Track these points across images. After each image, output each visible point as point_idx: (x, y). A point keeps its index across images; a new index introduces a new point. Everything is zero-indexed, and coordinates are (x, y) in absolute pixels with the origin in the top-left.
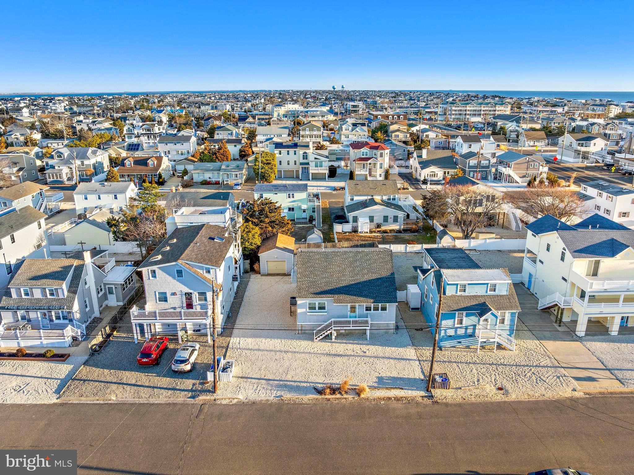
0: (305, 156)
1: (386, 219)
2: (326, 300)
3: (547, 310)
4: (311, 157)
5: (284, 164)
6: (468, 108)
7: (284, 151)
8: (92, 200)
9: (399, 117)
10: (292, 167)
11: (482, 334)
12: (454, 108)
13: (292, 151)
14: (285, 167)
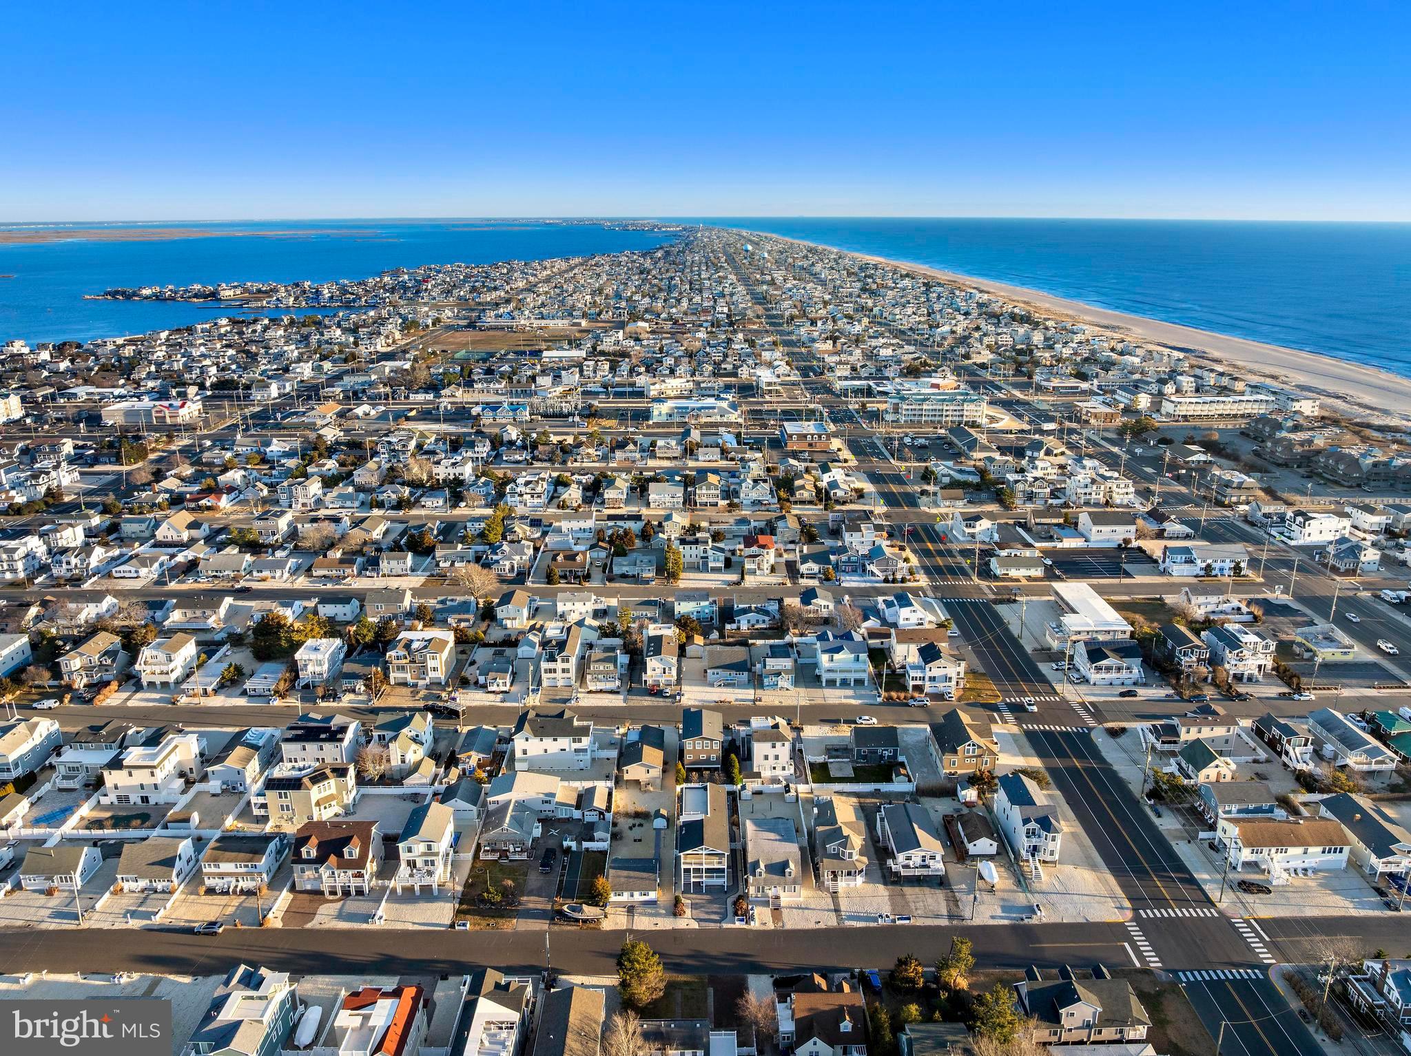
0: (705, 551)
1: (758, 621)
2: (719, 670)
4: (710, 552)
5: (688, 556)
6: (925, 407)
7: (687, 547)
8: (569, 606)
9: (820, 436)
10: (694, 559)
11: (780, 684)
12: (905, 407)
13: (694, 547)
14: (688, 559)
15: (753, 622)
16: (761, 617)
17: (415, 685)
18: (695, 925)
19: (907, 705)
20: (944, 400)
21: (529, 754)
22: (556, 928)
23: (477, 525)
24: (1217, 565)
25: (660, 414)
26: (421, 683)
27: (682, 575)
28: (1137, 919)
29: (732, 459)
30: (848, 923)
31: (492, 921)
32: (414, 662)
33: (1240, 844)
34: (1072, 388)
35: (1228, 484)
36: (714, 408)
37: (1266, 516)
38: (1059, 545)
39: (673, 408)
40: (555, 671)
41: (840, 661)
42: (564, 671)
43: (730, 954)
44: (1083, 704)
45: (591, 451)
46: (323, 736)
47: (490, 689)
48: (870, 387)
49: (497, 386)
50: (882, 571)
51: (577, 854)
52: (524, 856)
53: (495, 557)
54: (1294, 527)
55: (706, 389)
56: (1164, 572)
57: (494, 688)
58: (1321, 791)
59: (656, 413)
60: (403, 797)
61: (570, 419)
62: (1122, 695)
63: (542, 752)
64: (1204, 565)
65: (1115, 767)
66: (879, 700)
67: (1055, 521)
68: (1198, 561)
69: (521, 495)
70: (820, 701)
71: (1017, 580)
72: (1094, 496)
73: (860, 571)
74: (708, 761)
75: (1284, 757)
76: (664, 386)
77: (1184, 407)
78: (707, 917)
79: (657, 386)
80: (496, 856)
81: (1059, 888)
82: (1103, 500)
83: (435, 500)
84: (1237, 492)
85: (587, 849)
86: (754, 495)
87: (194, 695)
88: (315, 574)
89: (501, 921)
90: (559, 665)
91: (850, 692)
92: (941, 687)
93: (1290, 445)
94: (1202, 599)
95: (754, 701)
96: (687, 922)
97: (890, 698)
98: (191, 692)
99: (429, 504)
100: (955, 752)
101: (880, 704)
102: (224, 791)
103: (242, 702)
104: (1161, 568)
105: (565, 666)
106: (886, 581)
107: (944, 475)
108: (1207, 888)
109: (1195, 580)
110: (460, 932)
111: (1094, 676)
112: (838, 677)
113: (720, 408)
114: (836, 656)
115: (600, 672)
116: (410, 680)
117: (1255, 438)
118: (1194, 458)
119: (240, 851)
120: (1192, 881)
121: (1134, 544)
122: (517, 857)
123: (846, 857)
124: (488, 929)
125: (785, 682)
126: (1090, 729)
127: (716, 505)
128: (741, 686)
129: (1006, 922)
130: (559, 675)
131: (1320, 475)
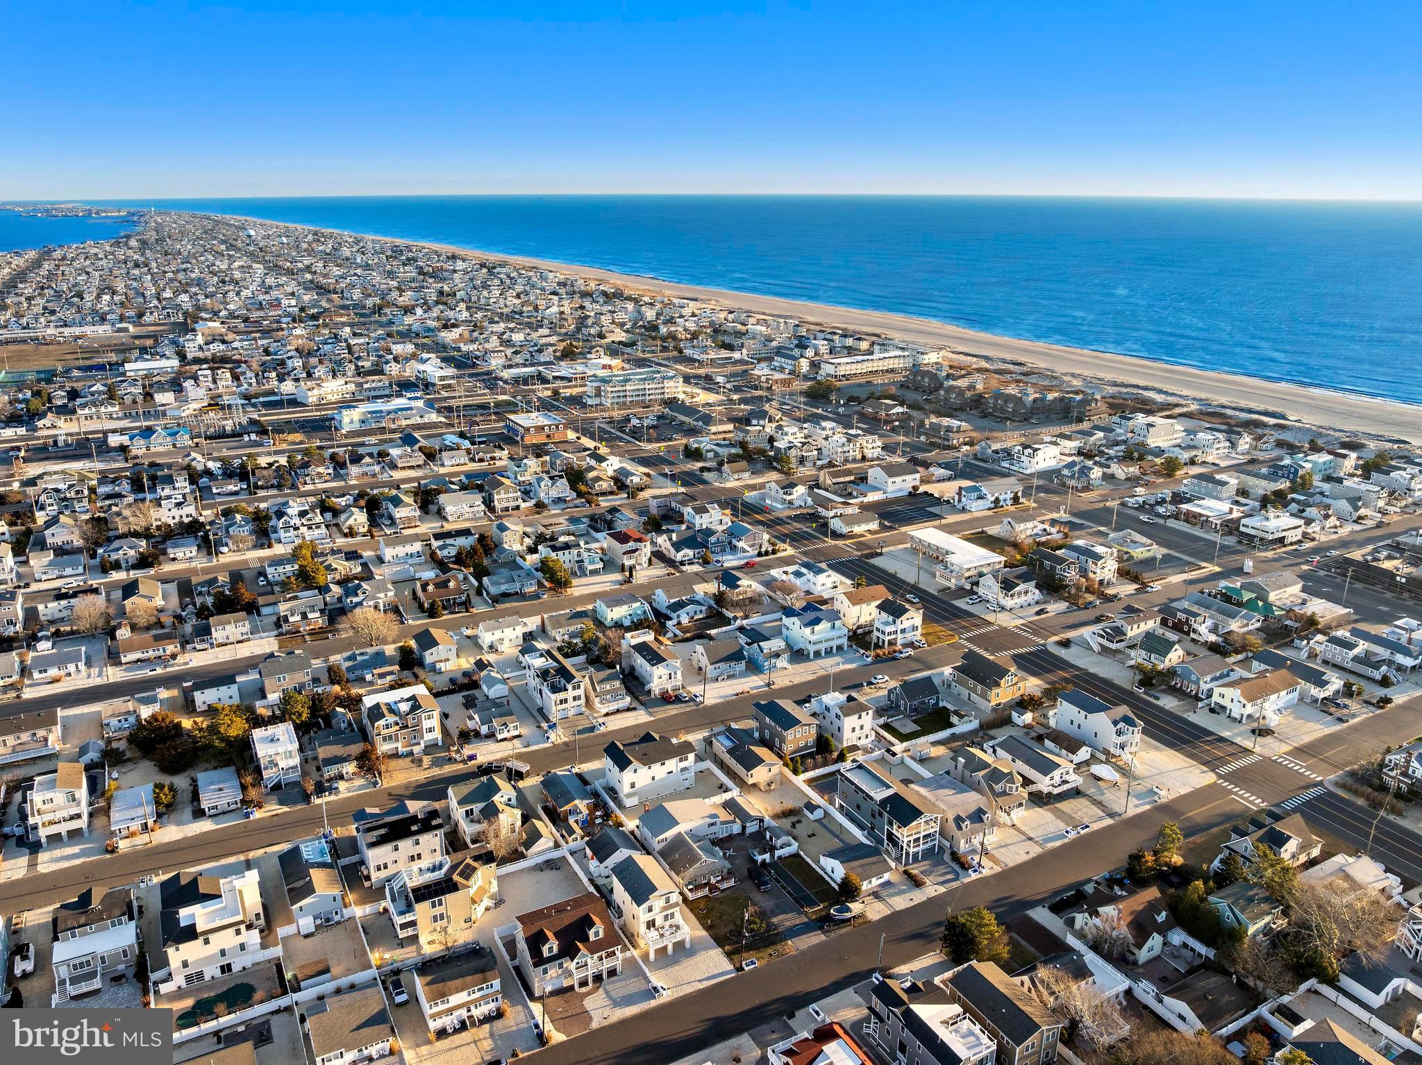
0: (579, 555)
1: (696, 613)
2: (720, 664)
3: (798, 651)
4: (585, 555)
6: (628, 388)
7: (560, 553)
9: (557, 427)
10: (568, 565)
11: (779, 665)
12: (609, 389)
13: (567, 552)
15: (692, 614)
16: (698, 608)
17: (411, 754)
18: (942, 889)
19: (895, 659)
20: (645, 379)
21: (637, 786)
22: (833, 935)
23: (280, 569)
24: (1001, 498)
25: (352, 422)
26: (416, 749)
27: (575, 582)
28: (1220, 776)
29: (481, 460)
30: (1051, 845)
31: (770, 951)
32: (407, 727)
33: (1244, 701)
34: (726, 358)
35: (949, 429)
36: (410, 409)
37: (996, 452)
38: (866, 500)
39: (364, 414)
40: (566, 701)
41: (821, 632)
42: (575, 699)
43: (996, 901)
44: (1017, 627)
45: (321, 469)
46: (414, 828)
47: (500, 737)
48: (540, 373)
49: (110, 409)
50: (752, 546)
51: (773, 864)
52: (732, 883)
53: (355, 600)
54: (1023, 458)
55: (370, 389)
56: (964, 510)
57: (505, 735)
58: (1237, 652)
59: (346, 420)
60: (539, 868)
61: (246, 438)
62: (1038, 613)
63: (650, 781)
64: (993, 499)
65: (1092, 670)
66: (869, 659)
67: (848, 479)
68: (989, 496)
69: (296, 529)
70: (822, 673)
71: (862, 536)
72: (851, 453)
73: (728, 549)
74: (806, 747)
75: (1192, 635)
76: (322, 391)
77: (842, 368)
78: (943, 879)
79: (316, 392)
80: (706, 891)
81: (1155, 771)
82: (859, 457)
83: (187, 550)
84: (956, 435)
85: (780, 858)
86: (554, 493)
87: (133, 835)
88: (124, 660)
89: (779, 947)
90: (571, 693)
91: (838, 659)
92: (910, 636)
93: (961, 392)
94: (1022, 526)
95: (768, 685)
96: (932, 889)
97: (877, 656)
98: (125, 833)
99: (180, 555)
100: (998, 685)
101: (872, 663)
102: (318, 927)
103: (205, 826)
104: (960, 506)
105: (577, 693)
106: (760, 555)
107: (708, 451)
108: (1238, 740)
109: (990, 513)
110: (751, 971)
111: (1009, 602)
112: (822, 647)
113: (418, 408)
114: (817, 628)
115: (608, 692)
116: (401, 750)
117: (916, 389)
118: (894, 411)
119: (462, 976)
120: (1222, 740)
121: (922, 489)
122: (725, 885)
123: (1014, 792)
124: (775, 960)
125: (782, 662)
126: (1044, 645)
127: (518, 508)
128: (742, 675)
129: (1147, 807)
130: (571, 703)
131: (991, 414)
